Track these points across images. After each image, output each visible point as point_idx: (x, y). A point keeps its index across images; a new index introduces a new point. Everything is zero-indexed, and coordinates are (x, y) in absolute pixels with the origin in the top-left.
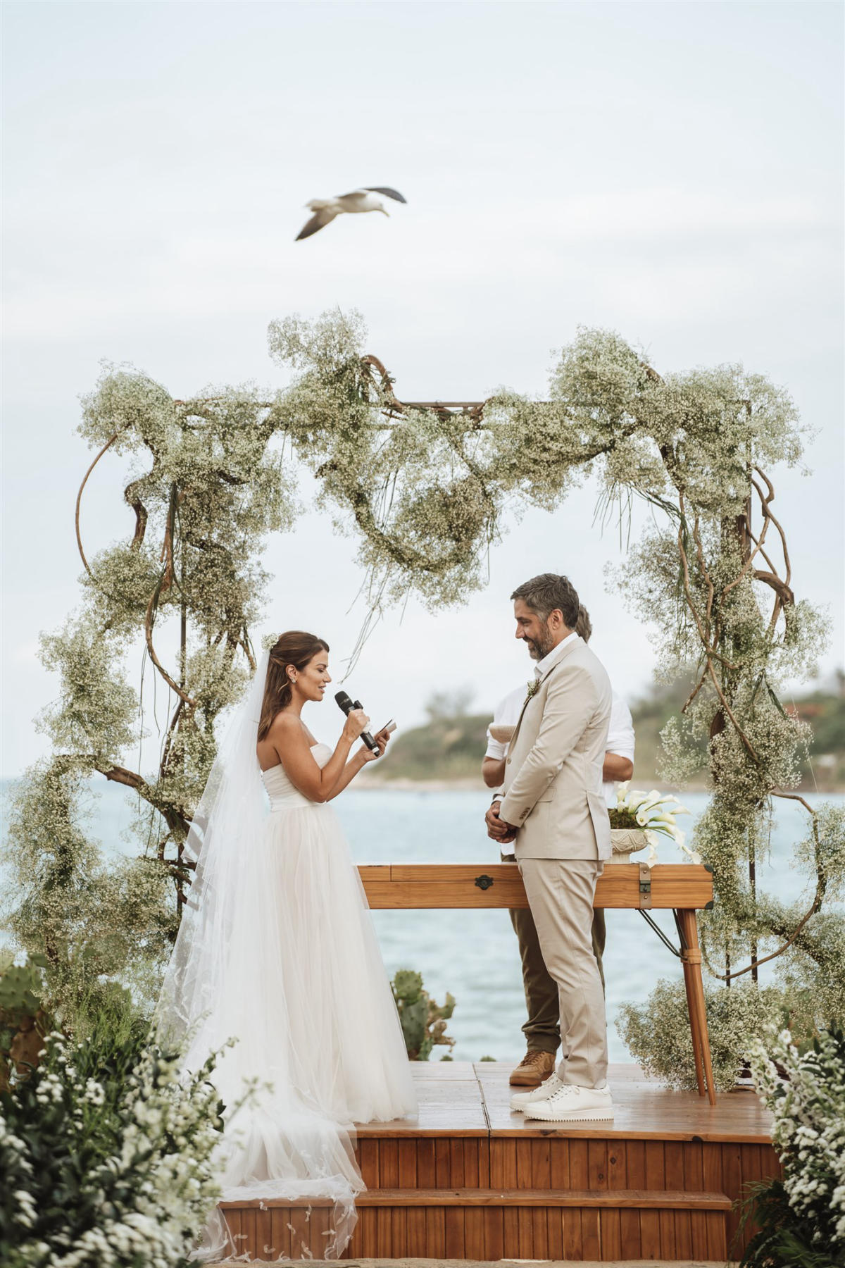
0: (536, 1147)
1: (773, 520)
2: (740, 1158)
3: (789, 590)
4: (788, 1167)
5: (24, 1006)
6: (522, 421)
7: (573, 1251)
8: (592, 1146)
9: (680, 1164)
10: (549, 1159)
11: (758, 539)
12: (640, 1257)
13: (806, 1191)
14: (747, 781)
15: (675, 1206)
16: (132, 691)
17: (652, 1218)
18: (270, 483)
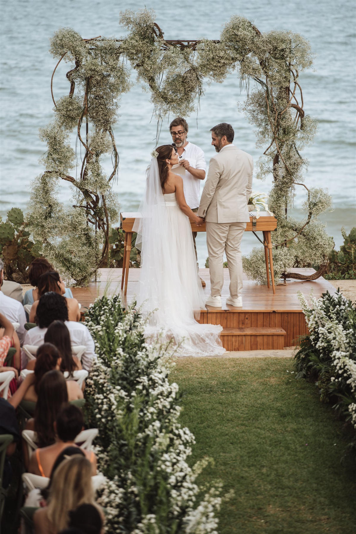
0: (222, 315)
1: (298, 85)
2: (288, 317)
3: (302, 110)
4: (312, 333)
5: (8, 237)
6: (211, 52)
7: (236, 348)
8: (240, 314)
9: (268, 319)
10: (226, 319)
11: (293, 92)
12: (257, 349)
13: (320, 345)
14: (287, 181)
15: (268, 334)
16: (72, 149)
17: (261, 338)
18: (121, 74)
